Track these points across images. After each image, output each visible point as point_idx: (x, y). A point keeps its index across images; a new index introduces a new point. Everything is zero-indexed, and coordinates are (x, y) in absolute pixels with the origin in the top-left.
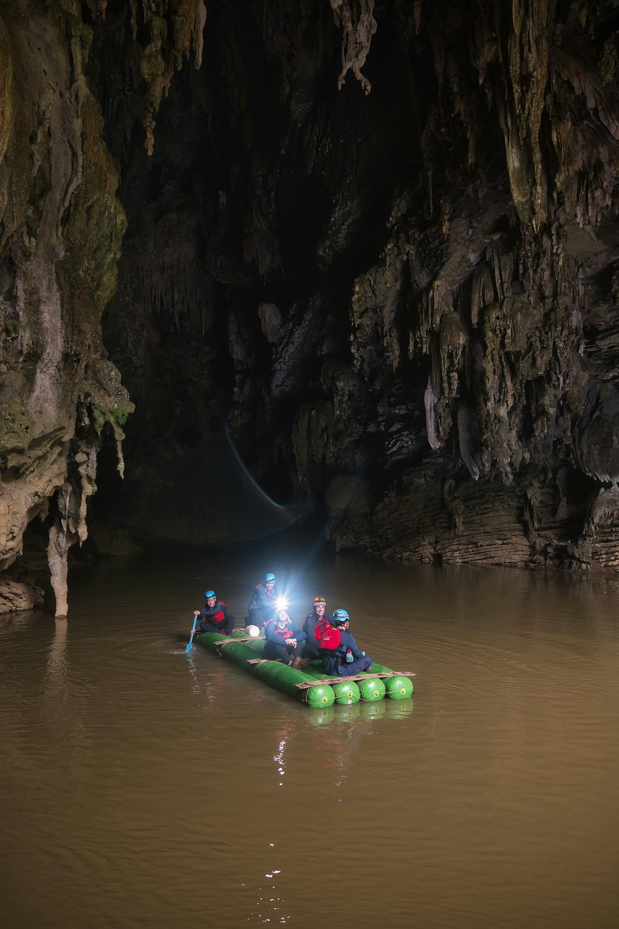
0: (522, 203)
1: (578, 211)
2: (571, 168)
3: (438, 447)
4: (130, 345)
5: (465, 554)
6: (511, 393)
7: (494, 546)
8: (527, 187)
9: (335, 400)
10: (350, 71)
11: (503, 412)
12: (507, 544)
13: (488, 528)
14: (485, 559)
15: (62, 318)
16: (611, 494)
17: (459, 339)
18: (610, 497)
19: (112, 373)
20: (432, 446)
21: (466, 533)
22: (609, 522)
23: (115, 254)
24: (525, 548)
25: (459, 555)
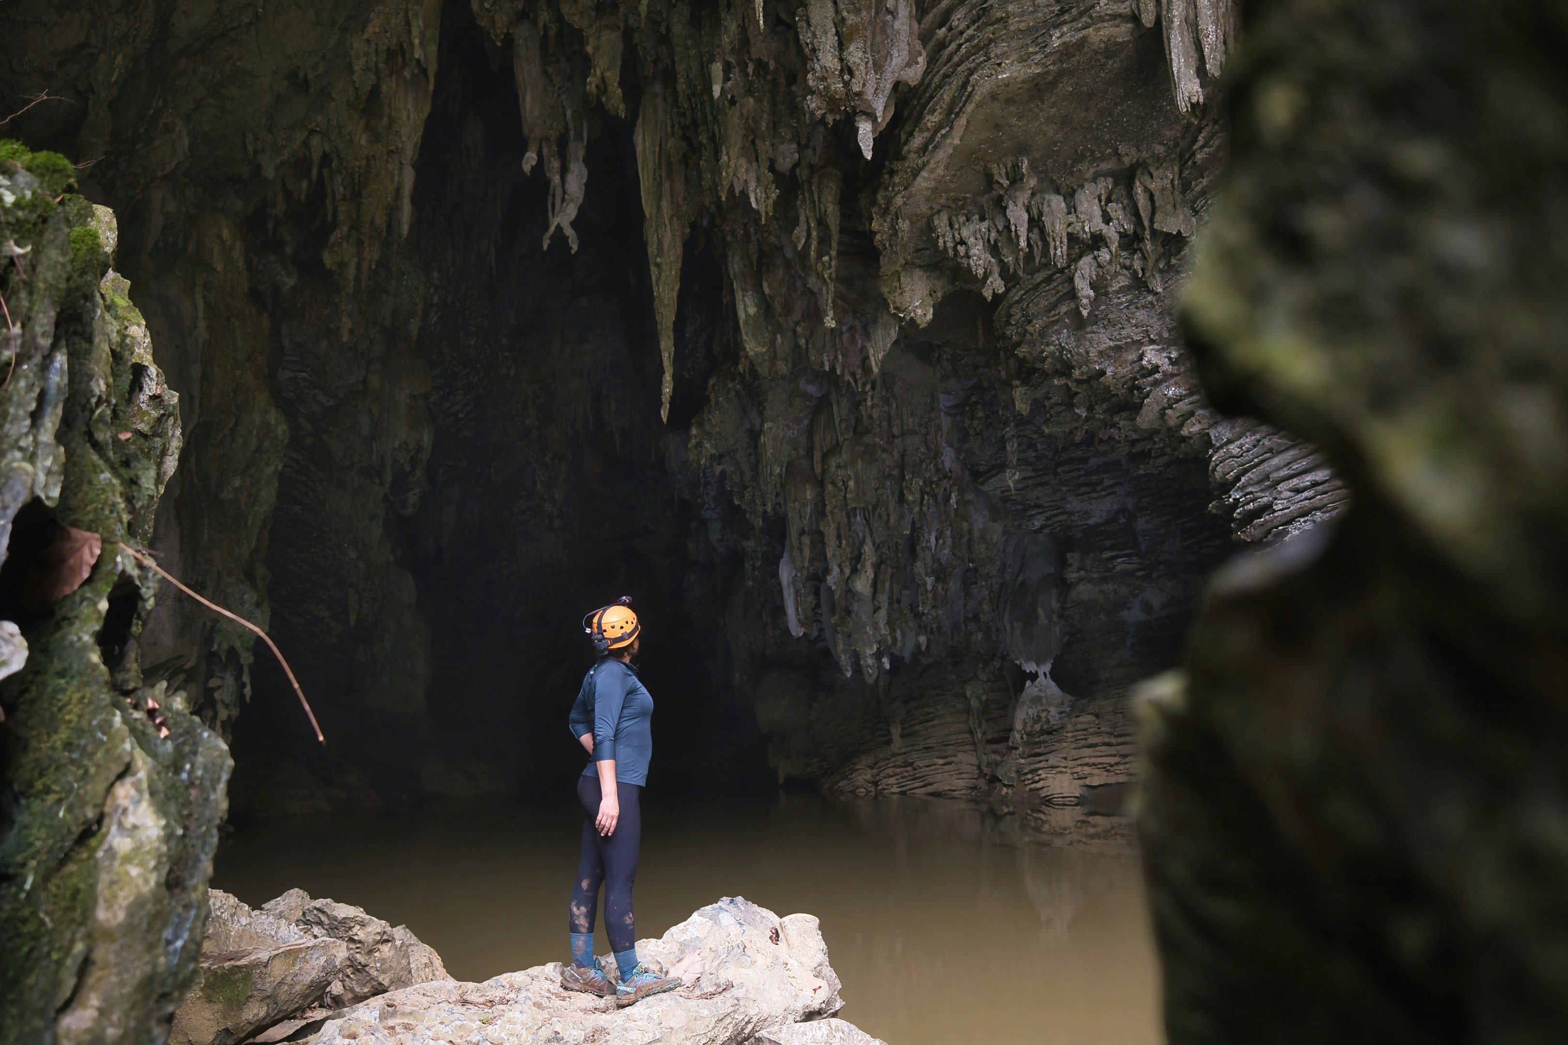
0: (761, 353)
1: (826, 358)
2: (789, 318)
3: (801, 635)
4: (539, 487)
5: (901, 780)
6: (870, 561)
7: (933, 767)
8: (766, 335)
9: (746, 565)
10: (559, 228)
11: (862, 585)
12: (950, 763)
13: (931, 742)
14: (925, 786)
15: (181, 551)
16: (1037, 689)
17: (805, 493)
18: (1035, 694)
19: (246, 596)
20: (794, 634)
21: (903, 750)
22: (1037, 727)
23: (276, 466)
24: (969, 768)
25: (895, 782)
